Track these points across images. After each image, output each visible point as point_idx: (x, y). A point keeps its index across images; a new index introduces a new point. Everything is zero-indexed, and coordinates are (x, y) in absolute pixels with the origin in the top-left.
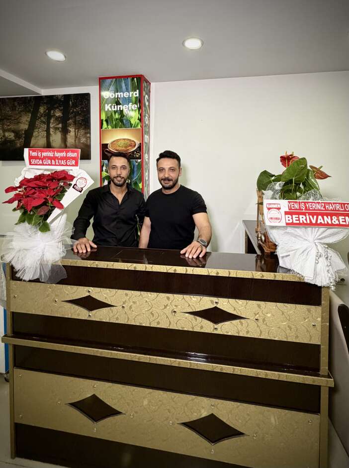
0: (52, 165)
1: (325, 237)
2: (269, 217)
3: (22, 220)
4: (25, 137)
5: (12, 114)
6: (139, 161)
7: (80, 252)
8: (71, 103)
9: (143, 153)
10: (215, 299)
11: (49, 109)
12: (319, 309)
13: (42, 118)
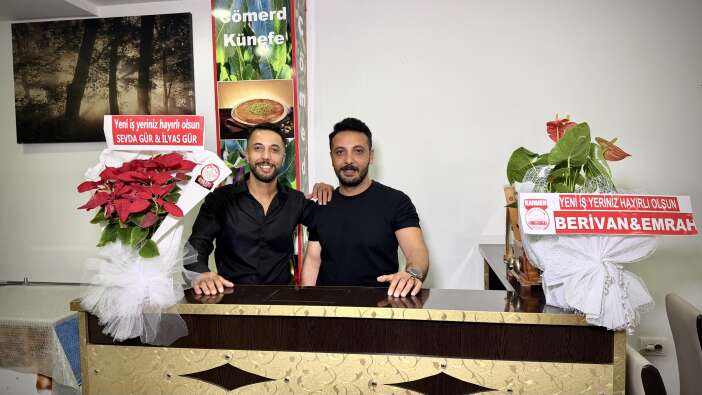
0: (155, 144)
1: (619, 253)
2: (528, 220)
3: (108, 238)
4: (67, 99)
5: (42, 55)
6: (290, 140)
7: (208, 293)
8: (155, 32)
9: (297, 126)
10: (441, 361)
11: (114, 44)
12: (610, 368)
13: (100, 61)
